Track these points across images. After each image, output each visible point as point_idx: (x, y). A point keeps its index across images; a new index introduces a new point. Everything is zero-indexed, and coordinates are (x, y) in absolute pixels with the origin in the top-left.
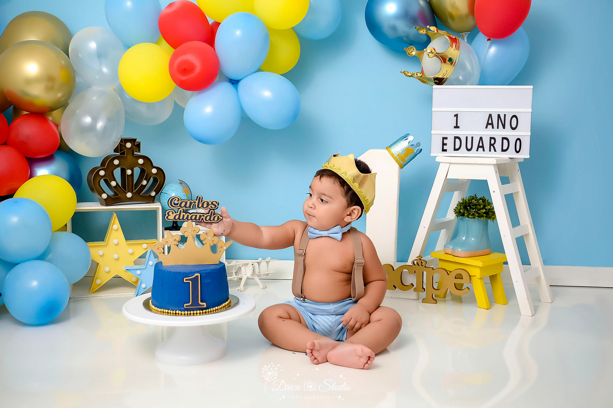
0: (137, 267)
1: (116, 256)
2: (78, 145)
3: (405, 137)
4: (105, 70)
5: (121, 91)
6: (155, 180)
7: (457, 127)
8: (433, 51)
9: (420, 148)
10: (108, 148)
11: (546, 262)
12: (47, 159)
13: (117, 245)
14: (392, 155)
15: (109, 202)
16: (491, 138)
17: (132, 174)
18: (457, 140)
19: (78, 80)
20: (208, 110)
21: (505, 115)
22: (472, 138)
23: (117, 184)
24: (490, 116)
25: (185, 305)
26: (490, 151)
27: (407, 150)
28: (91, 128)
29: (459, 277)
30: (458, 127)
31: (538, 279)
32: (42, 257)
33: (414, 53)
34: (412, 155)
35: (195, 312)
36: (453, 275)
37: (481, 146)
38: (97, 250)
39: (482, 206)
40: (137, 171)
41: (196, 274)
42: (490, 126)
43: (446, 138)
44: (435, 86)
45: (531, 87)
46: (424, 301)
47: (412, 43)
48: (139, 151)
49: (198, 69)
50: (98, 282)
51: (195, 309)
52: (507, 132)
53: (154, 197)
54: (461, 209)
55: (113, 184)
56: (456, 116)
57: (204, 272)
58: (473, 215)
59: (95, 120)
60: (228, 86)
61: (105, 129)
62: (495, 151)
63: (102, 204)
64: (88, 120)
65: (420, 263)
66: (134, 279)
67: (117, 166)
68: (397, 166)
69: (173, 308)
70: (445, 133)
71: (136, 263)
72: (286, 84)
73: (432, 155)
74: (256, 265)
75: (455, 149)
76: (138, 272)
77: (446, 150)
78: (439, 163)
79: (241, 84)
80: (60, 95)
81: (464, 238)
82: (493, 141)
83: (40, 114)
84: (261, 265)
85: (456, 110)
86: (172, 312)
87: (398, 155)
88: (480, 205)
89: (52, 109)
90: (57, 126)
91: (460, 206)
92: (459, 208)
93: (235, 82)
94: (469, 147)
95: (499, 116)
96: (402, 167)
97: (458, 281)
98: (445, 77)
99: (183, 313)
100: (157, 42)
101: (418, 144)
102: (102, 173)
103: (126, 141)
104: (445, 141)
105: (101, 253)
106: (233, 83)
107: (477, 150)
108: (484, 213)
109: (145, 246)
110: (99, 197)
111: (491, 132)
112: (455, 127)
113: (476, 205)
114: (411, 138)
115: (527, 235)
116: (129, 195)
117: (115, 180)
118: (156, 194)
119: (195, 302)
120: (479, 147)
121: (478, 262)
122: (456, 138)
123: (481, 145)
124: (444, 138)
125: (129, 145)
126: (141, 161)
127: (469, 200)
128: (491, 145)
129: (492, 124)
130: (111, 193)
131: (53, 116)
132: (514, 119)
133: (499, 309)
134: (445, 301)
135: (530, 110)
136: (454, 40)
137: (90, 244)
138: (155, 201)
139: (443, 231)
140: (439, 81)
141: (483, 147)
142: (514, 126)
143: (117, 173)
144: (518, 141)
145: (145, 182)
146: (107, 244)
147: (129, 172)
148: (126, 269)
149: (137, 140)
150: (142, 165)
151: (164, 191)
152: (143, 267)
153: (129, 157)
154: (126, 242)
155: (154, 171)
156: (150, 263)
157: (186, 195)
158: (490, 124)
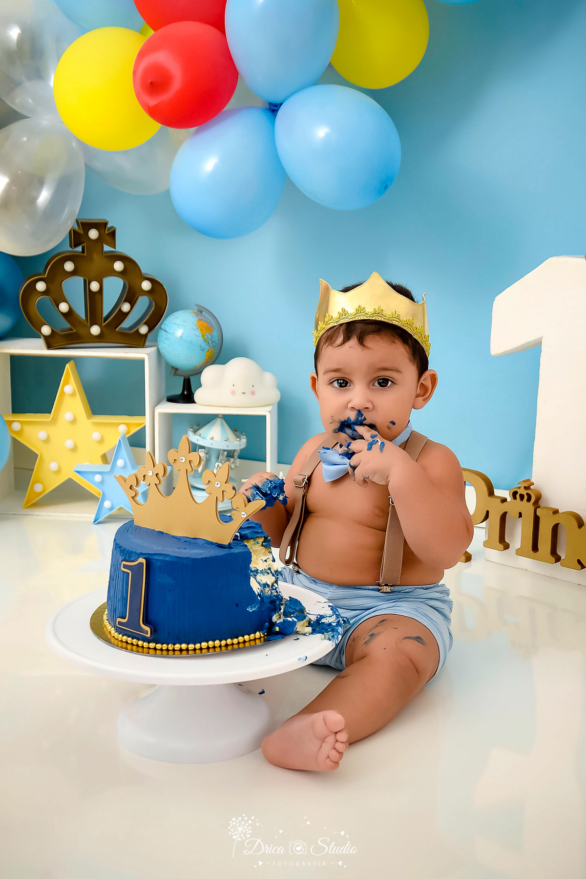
1: (69, 443)
13: (72, 423)
15: (54, 341)
17: (101, 290)
23: (71, 308)
38: (34, 431)
48: (114, 244)
50: (38, 487)
53: (146, 335)
55: (63, 307)
67: (74, 273)
76: (98, 478)
79: (282, 112)
93: (272, 108)
102: (41, 286)
103: (87, 226)
105: (43, 435)
106: (268, 111)
110: (37, 331)
116: (95, 330)
118: (150, 330)
125: (93, 234)
126: (118, 266)
137: (24, 417)
138: (147, 344)
145: (126, 307)
146: (54, 421)
147: (94, 286)
148: (78, 472)
149: (109, 226)
150: (122, 274)
151: (163, 327)
152: (108, 468)
153: (96, 257)
154: (89, 417)
155: (146, 285)
156: (120, 463)
157: (203, 336)
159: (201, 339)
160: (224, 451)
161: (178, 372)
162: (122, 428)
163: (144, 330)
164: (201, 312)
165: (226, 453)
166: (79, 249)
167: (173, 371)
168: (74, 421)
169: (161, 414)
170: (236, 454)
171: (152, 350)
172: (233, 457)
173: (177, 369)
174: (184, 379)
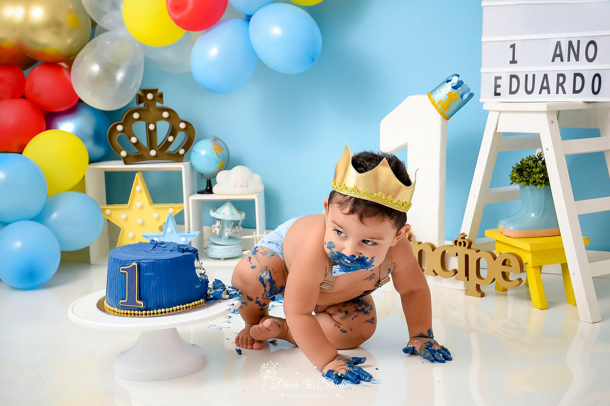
1: (140, 221)
7: (514, 62)
10: (127, 99)
14: (433, 103)
16: (559, 75)
17: (156, 129)
18: (514, 80)
20: (214, 51)
21: (579, 41)
22: (534, 76)
23: (138, 140)
24: (559, 43)
26: (557, 93)
27: (450, 96)
30: (516, 62)
36: (500, 260)
37: (545, 87)
42: (558, 59)
43: (500, 78)
48: (162, 102)
52: (582, 66)
53: (183, 155)
55: (134, 140)
56: (513, 46)
62: (564, 92)
67: (139, 119)
68: (438, 117)
70: (498, 71)
73: (481, 100)
75: (511, 93)
77: (499, 94)
78: (487, 112)
79: (253, 20)
80: (69, 41)
82: (561, 79)
85: (512, 38)
94: (529, 89)
95: (570, 44)
96: (447, 118)
97: (505, 269)
102: (120, 128)
103: (146, 92)
104: (499, 82)
105: (123, 216)
107: (540, 93)
108: (542, 178)
110: (118, 155)
111: (559, 67)
112: (511, 62)
114: (454, 80)
116: (153, 153)
118: (185, 152)
120: (542, 88)
122: (512, 76)
123: (545, 85)
124: (497, 78)
125: (150, 96)
126: (165, 115)
128: (559, 84)
129: (561, 56)
132: (592, 46)
138: (184, 161)
141: (548, 88)
142: (591, 56)
144: (597, 78)
145: (171, 139)
146: (130, 208)
147: (152, 127)
148: (144, 236)
149: (159, 92)
150: (168, 119)
151: (193, 149)
152: (162, 233)
153: (152, 109)
154: (151, 205)
155: (182, 125)
156: (169, 230)
157: (217, 154)
158: (558, 55)
159: (215, 155)
160: (232, 221)
161: (203, 176)
162: (171, 210)
163: (182, 152)
164: (216, 140)
165: (233, 223)
166: (142, 105)
167: (200, 176)
168: (142, 208)
169: (193, 201)
170: (240, 224)
171: (187, 163)
172: (238, 225)
173: (202, 175)
174: (207, 180)
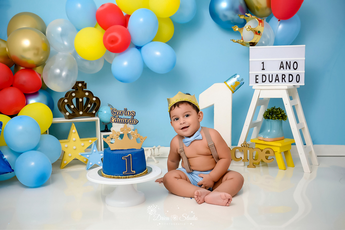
0: (87, 153)
1: (74, 147)
2: (52, 85)
3: (234, 76)
4: (66, 43)
5: (75, 54)
6: (95, 104)
7: (263, 69)
8: (250, 27)
9: (243, 82)
10: (69, 87)
11: (314, 143)
12: (35, 94)
13: (75, 141)
14: (228, 86)
15: (70, 117)
16: (283, 75)
17: (82, 101)
18: (264, 77)
19: (52, 49)
20: (125, 63)
21: (290, 62)
22: (272, 75)
23: (74, 107)
24: (282, 62)
25: (123, 172)
26: (282, 82)
27: (236, 83)
28: (60, 75)
29: (268, 152)
30: (264, 69)
31: (311, 152)
32: (35, 149)
33: (237, 29)
34: (239, 86)
35: (129, 176)
36: (265, 151)
37: (277, 80)
38: (64, 145)
39: (279, 113)
40: (85, 99)
41: (129, 155)
42: (282, 68)
43: (258, 76)
44: (250, 47)
45: (305, 46)
46: (248, 166)
47: (235, 24)
48: (86, 88)
49: (120, 41)
50: (65, 162)
51: (129, 174)
52: (292, 71)
53: (95, 114)
54: (267, 114)
55: (72, 107)
56: (263, 63)
57: (134, 153)
58: (274, 118)
59: (62, 71)
60: (136, 50)
61: (67, 76)
62: (285, 82)
63: (66, 119)
64: (58, 71)
65: (245, 145)
66: (85, 160)
67: (74, 97)
68: (230, 92)
69: (116, 175)
70: (257, 73)
71: (85, 151)
72: (168, 48)
73: (250, 85)
74: (152, 150)
75: (263, 82)
76: (88, 156)
77: (258, 82)
78: (254, 90)
79: (143, 49)
80: (42, 58)
81: (269, 131)
82: (284, 77)
83: (30, 69)
84: (155, 150)
85: (263, 60)
86: (116, 177)
87: (231, 86)
88: (278, 112)
89: (37, 66)
90: (40, 75)
91: (267, 113)
92: (266, 114)
93: (139, 48)
94: (271, 80)
95: (287, 63)
96: (233, 92)
97: (267, 155)
98: (256, 42)
99: (122, 177)
100: (95, 27)
101: (242, 80)
102: (66, 101)
103: (79, 82)
104: (257, 77)
105: (66, 146)
106: (138, 48)
107: (275, 82)
108: (281, 116)
109: (90, 141)
110: (65, 114)
111: (283, 71)
112: (262, 69)
113: (276, 112)
114: (238, 76)
115: (303, 128)
116: (81, 113)
117: (73, 104)
118: (96, 112)
119: (129, 171)
120: (276, 80)
121: (279, 144)
122: (263, 75)
124: (256, 76)
125: (80, 85)
126: (87, 94)
127: (272, 110)
128: (283, 78)
129: (283, 67)
130: (71, 112)
131: (38, 70)
132: (295, 64)
133: (290, 169)
134: (259, 166)
135: (304, 59)
136: (260, 21)
137: (61, 141)
138: (95, 116)
139: (255, 128)
140: (253, 44)
141: (278, 80)
142: (295, 68)
143: (74, 100)
144: (298, 76)
145: (89, 106)
147: (80, 100)
148: (81, 155)
149: (85, 82)
150: (88, 96)
151: (100, 110)
152: (91, 153)
153: (80, 92)
155: (94, 99)
156: (94, 150)
158: (282, 67)
164: (109, 105)
171: (97, 117)
173: (104, 123)
